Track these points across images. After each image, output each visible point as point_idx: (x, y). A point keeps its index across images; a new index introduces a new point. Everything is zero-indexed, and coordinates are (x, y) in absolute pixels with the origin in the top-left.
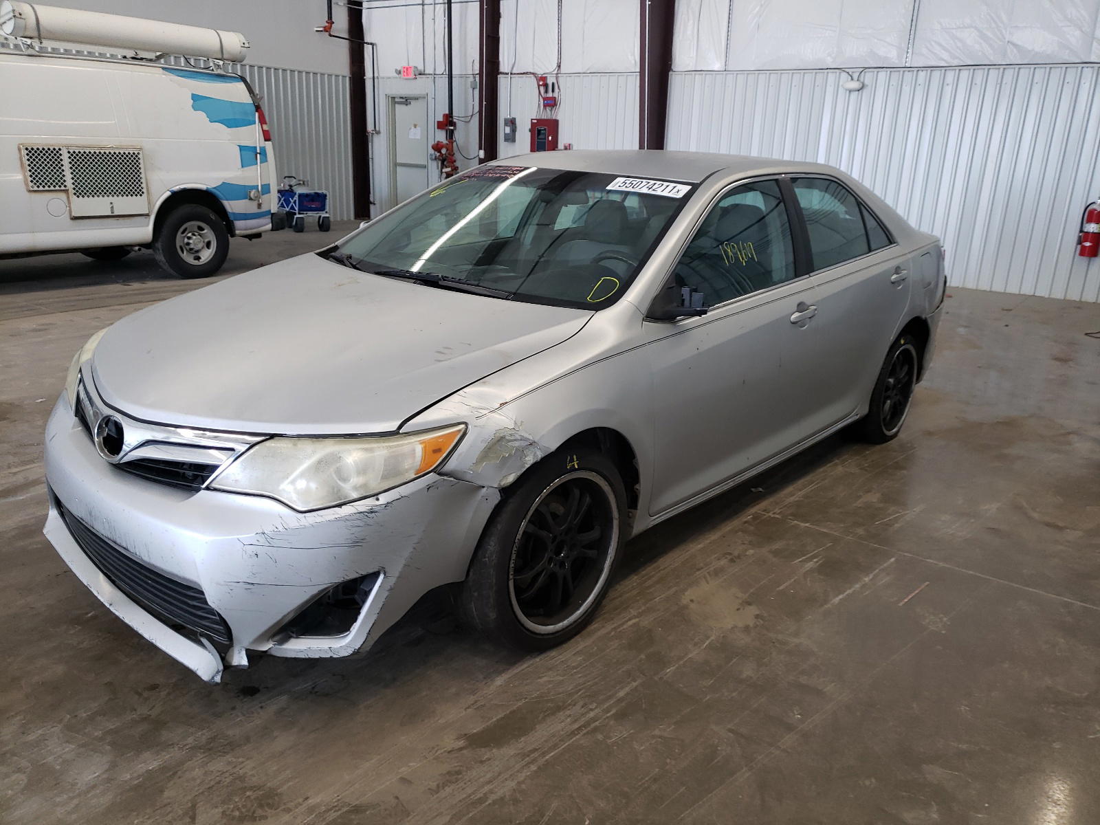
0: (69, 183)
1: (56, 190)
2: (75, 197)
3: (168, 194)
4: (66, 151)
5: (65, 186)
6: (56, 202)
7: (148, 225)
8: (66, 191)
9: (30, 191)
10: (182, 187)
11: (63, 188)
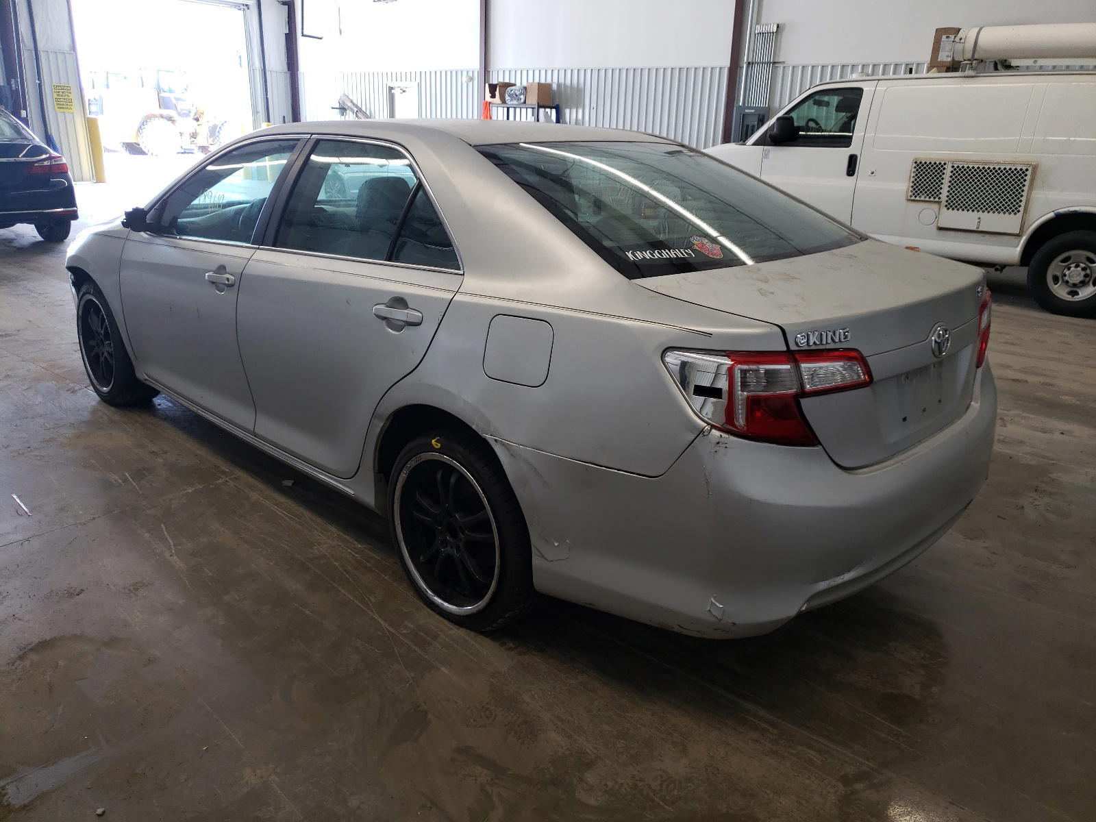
0: (944, 196)
1: (930, 201)
2: (945, 209)
3: (1052, 215)
4: (950, 165)
5: (939, 198)
6: (928, 212)
7: (1017, 246)
8: (939, 203)
9: (908, 200)
10: (1072, 209)
11: (937, 199)
